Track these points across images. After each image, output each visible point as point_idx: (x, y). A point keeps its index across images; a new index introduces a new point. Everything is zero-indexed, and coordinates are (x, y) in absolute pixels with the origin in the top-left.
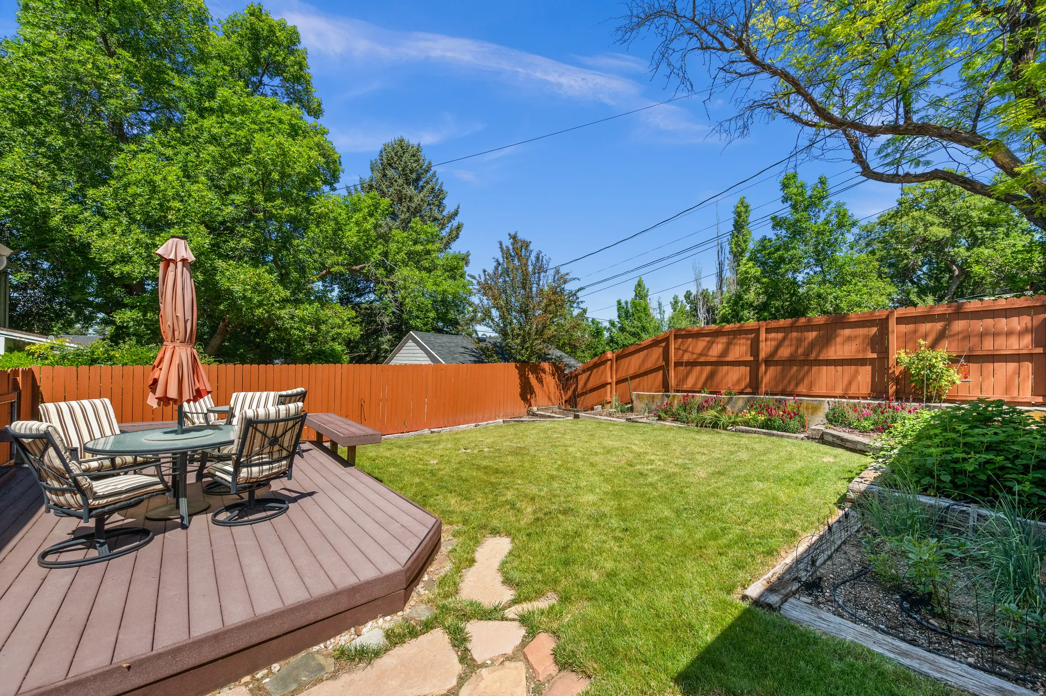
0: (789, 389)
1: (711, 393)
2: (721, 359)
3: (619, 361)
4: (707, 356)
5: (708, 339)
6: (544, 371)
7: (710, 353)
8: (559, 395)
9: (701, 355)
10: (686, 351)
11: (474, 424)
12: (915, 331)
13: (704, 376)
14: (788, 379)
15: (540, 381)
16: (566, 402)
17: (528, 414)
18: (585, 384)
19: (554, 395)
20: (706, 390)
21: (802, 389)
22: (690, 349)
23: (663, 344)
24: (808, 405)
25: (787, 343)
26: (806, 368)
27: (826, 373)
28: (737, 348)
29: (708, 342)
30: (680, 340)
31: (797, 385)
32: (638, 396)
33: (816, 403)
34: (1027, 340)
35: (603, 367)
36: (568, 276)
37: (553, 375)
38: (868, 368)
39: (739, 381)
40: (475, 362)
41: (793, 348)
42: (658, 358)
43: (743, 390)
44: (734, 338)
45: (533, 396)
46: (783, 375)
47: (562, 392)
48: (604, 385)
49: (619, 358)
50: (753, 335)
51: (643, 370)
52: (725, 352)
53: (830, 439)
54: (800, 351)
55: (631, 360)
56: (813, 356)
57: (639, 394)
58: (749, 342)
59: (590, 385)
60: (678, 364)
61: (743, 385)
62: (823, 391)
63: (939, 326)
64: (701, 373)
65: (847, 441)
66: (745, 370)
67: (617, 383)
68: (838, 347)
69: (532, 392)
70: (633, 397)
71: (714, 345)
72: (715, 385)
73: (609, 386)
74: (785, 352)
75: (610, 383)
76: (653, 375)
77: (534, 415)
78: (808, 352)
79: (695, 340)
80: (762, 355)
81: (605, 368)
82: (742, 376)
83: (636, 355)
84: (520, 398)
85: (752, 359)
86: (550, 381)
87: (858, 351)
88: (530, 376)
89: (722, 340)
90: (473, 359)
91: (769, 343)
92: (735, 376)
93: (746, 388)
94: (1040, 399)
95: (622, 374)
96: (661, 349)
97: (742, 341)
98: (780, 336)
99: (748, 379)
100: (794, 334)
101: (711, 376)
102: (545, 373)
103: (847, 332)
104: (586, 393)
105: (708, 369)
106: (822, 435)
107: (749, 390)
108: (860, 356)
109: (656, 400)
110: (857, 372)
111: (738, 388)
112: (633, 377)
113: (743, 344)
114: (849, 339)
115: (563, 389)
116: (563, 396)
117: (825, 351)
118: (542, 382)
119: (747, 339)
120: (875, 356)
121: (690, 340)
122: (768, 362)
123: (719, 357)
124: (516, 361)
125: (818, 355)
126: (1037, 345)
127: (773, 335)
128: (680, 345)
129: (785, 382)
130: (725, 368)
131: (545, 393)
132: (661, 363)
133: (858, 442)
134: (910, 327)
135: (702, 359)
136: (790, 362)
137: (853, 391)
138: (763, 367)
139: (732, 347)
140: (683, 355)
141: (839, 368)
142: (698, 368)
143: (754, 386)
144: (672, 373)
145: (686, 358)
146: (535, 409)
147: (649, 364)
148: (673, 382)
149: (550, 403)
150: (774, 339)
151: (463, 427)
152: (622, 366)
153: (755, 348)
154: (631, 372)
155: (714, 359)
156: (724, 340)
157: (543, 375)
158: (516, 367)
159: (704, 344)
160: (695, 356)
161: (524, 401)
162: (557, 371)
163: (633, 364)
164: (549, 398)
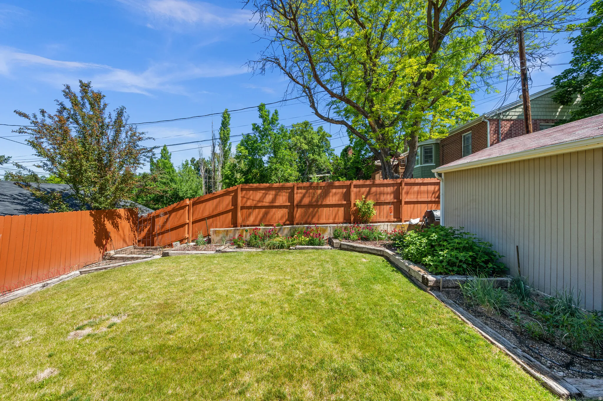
0: (309, 221)
1: (265, 226)
2: (272, 204)
3: (195, 207)
4: (263, 202)
5: (264, 191)
6: (120, 217)
7: (265, 200)
8: (133, 236)
9: (259, 201)
10: (248, 199)
11: (40, 285)
12: (360, 191)
13: (261, 215)
14: (308, 215)
15: (116, 226)
16: (139, 241)
17: (104, 259)
18: (163, 226)
19: (129, 237)
20: (263, 224)
21: (315, 220)
22: (252, 198)
23: (233, 194)
24: (321, 229)
25: (307, 195)
26: (317, 209)
27: (325, 211)
28: (281, 198)
29: (264, 193)
30: (244, 192)
31: (312, 219)
32: (215, 232)
33: (324, 228)
34: (392, 196)
35: (182, 211)
36: (143, 135)
37: (128, 219)
38: (343, 209)
39: (282, 217)
40: (26, 212)
41: (310, 198)
42: (229, 204)
43: (285, 222)
44: (279, 192)
45: (109, 241)
46: (305, 213)
47: (136, 233)
48: (183, 226)
49: (194, 204)
50: (290, 190)
51: (215, 213)
52: (274, 200)
53: (346, 247)
54: (314, 200)
55: (206, 205)
56: (319, 203)
57: (215, 231)
58: (288, 194)
59: (169, 226)
60: (242, 208)
61: (284, 220)
62: (324, 221)
63: (368, 189)
64: (259, 214)
65: (357, 247)
66: (285, 211)
67: (193, 223)
68: (331, 198)
69: (107, 236)
70: (211, 233)
71: (267, 196)
72: (268, 220)
73: (187, 226)
74: (306, 201)
75: (188, 223)
76: (224, 215)
77: (112, 258)
78: (317, 201)
79: (255, 192)
80: (295, 202)
81: (184, 212)
82: (284, 214)
83: (211, 202)
84: (94, 245)
85: (289, 204)
86: (125, 225)
87: (339, 201)
88: (106, 222)
89: (272, 193)
90: (20, 207)
91: (298, 195)
92: (280, 214)
93: (286, 221)
94: (396, 220)
95: (198, 216)
96: (231, 197)
97: (283, 194)
98: (304, 191)
99: (287, 216)
100: (311, 191)
101: (266, 214)
102: (120, 218)
103: (334, 191)
104: (163, 233)
105: (263, 210)
106: (341, 245)
107: (288, 222)
108: (340, 203)
109: (229, 233)
110: (338, 210)
111: (281, 222)
112: (209, 218)
113: (284, 195)
114: (335, 194)
115: (137, 230)
116: (137, 237)
117: (325, 200)
118: (118, 227)
119: (287, 192)
120: (345, 202)
121: (252, 192)
122: (298, 206)
123: (270, 203)
124: (89, 208)
125: (322, 202)
126: (395, 199)
127: (300, 191)
128: (244, 195)
129: (306, 217)
130: (274, 210)
131: (120, 236)
132: (231, 207)
133: (364, 248)
134: (358, 189)
135: (260, 205)
136: (310, 206)
137: (336, 221)
138: (296, 209)
139: (278, 197)
140: (246, 202)
141: (331, 209)
142: (257, 210)
143: (291, 220)
144: (239, 214)
145: (249, 204)
146: (112, 253)
147: (221, 208)
148: (240, 220)
149: (125, 245)
150: (301, 193)
151: (23, 292)
152: (197, 210)
153: (291, 198)
154: (206, 214)
155: (267, 204)
156: (273, 192)
157: (119, 220)
158: (91, 215)
159: (261, 194)
160: (255, 202)
161: (99, 247)
162: (131, 215)
163: (208, 208)
164: (124, 241)
